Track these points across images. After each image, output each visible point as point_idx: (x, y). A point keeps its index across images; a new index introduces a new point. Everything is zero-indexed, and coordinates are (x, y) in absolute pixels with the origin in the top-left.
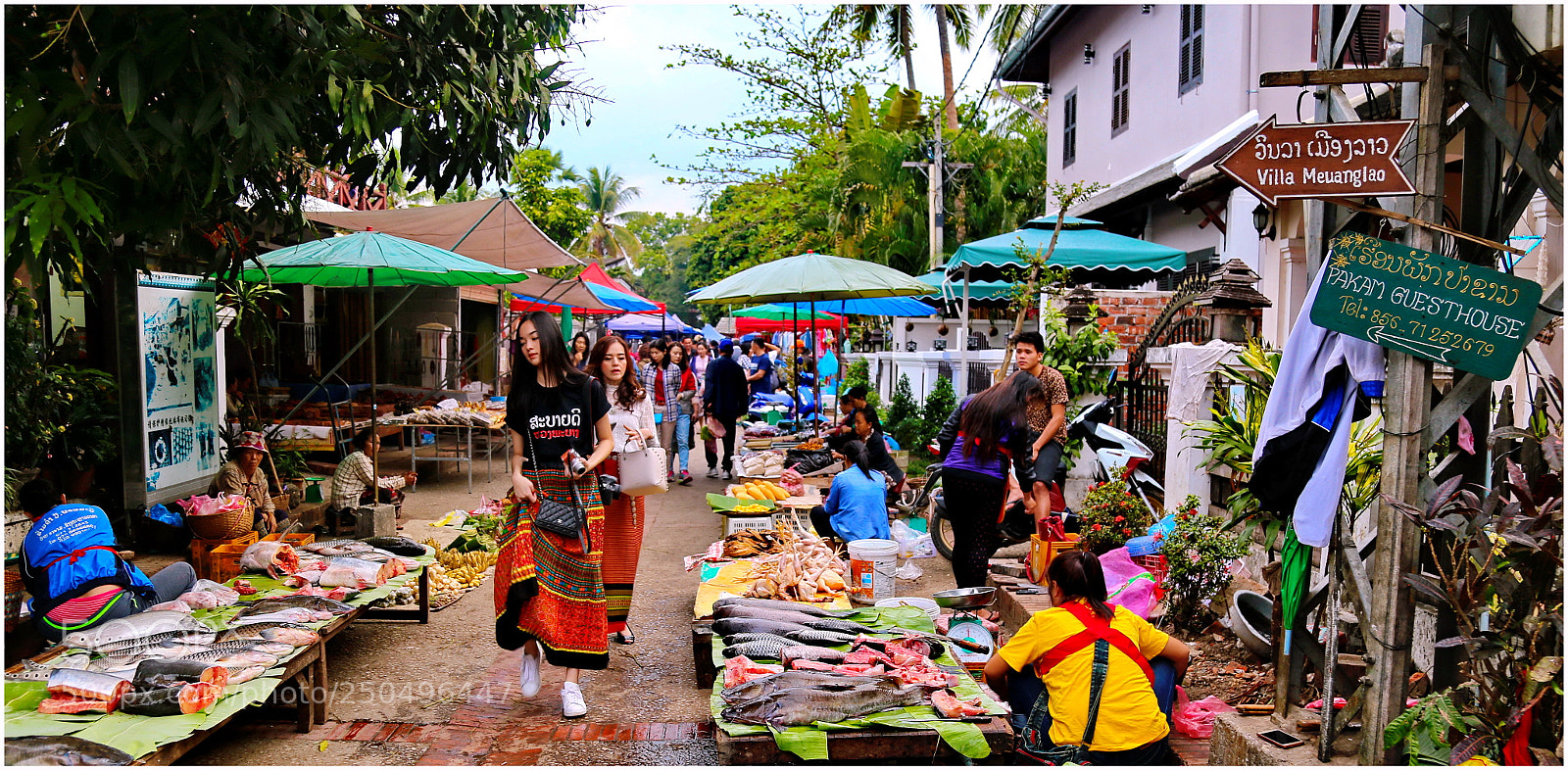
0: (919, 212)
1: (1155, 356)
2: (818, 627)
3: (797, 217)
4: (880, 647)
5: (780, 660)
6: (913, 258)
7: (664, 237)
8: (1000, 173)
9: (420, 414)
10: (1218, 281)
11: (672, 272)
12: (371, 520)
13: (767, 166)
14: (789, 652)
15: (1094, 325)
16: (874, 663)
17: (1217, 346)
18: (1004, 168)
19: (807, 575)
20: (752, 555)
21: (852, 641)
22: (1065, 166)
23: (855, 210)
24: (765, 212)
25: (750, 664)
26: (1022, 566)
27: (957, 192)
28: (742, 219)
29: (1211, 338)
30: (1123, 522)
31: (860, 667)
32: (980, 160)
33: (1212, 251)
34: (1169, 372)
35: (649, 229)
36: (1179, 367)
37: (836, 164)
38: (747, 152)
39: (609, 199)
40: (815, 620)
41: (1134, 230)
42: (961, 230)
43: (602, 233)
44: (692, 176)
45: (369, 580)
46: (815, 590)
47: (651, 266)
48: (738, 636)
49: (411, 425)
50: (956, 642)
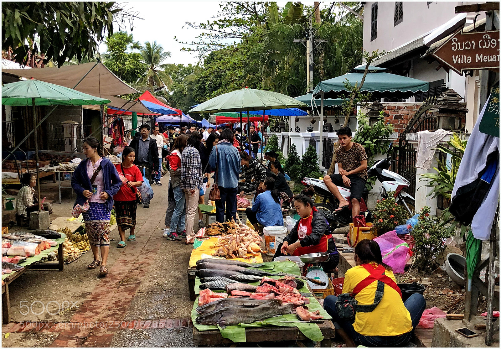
0: (302, 64)
1: (411, 137)
2: (245, 273)
3: (244, 67)
4: (273, 283)
5: (226, 290)
6: (299, 87)
7: (183, 76)
8: (340, 44)
9: (62, 165)
10: (442, 100)
11: (187, 93)
12: (37, 219)
13: (230, 42)
14: (230, 287)
15: (382, 121)
16: (270, 292)
17: (440, 132)
18: (343, 42)
19: (242, 245)
20: (218, 235)
21: (261, 280)
22: (372, 40)
23: (271, 64)
24: (229, 65)
25: (211, 293)
26: (345, 239)
27: (320, 54)
28: (218, 68)
29: (438, 128)
30: (394, 218)
31: (263, 294)
32: (331, 37)
33: (442, 82)
34: (417, 145)
35: (175, 72)
36: (422, 143)
37: (263, 41)
38: (220, 35)
39: (156, 58)
40: (244, 269)
41: (404, 71)
42: (322, 72)
43: (153, 74)
44: (194, 47)
45: (32, 252)
46: (246, 252)
47: (177, 90)
48: (208, 278)
49: (58, 171)
50: (310, 280)
